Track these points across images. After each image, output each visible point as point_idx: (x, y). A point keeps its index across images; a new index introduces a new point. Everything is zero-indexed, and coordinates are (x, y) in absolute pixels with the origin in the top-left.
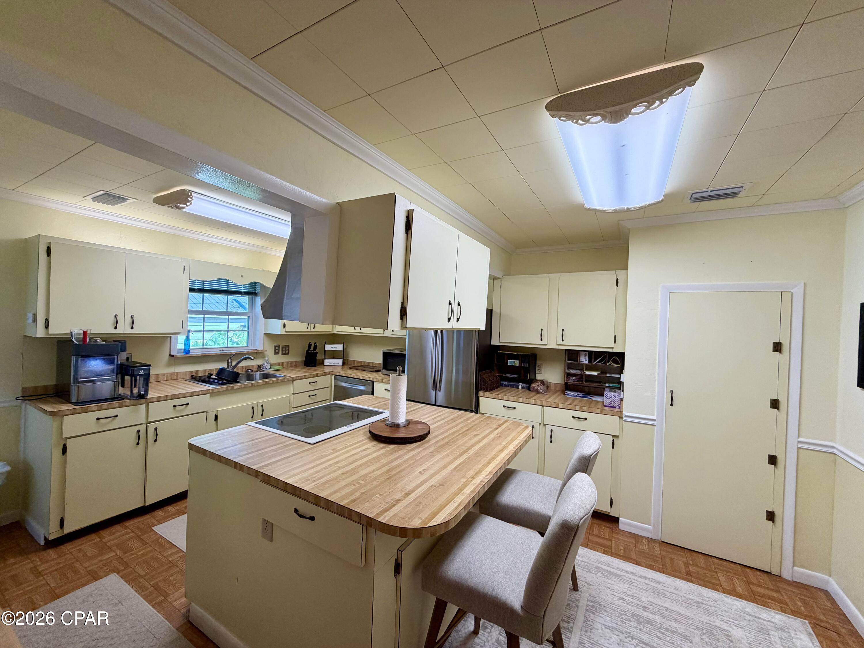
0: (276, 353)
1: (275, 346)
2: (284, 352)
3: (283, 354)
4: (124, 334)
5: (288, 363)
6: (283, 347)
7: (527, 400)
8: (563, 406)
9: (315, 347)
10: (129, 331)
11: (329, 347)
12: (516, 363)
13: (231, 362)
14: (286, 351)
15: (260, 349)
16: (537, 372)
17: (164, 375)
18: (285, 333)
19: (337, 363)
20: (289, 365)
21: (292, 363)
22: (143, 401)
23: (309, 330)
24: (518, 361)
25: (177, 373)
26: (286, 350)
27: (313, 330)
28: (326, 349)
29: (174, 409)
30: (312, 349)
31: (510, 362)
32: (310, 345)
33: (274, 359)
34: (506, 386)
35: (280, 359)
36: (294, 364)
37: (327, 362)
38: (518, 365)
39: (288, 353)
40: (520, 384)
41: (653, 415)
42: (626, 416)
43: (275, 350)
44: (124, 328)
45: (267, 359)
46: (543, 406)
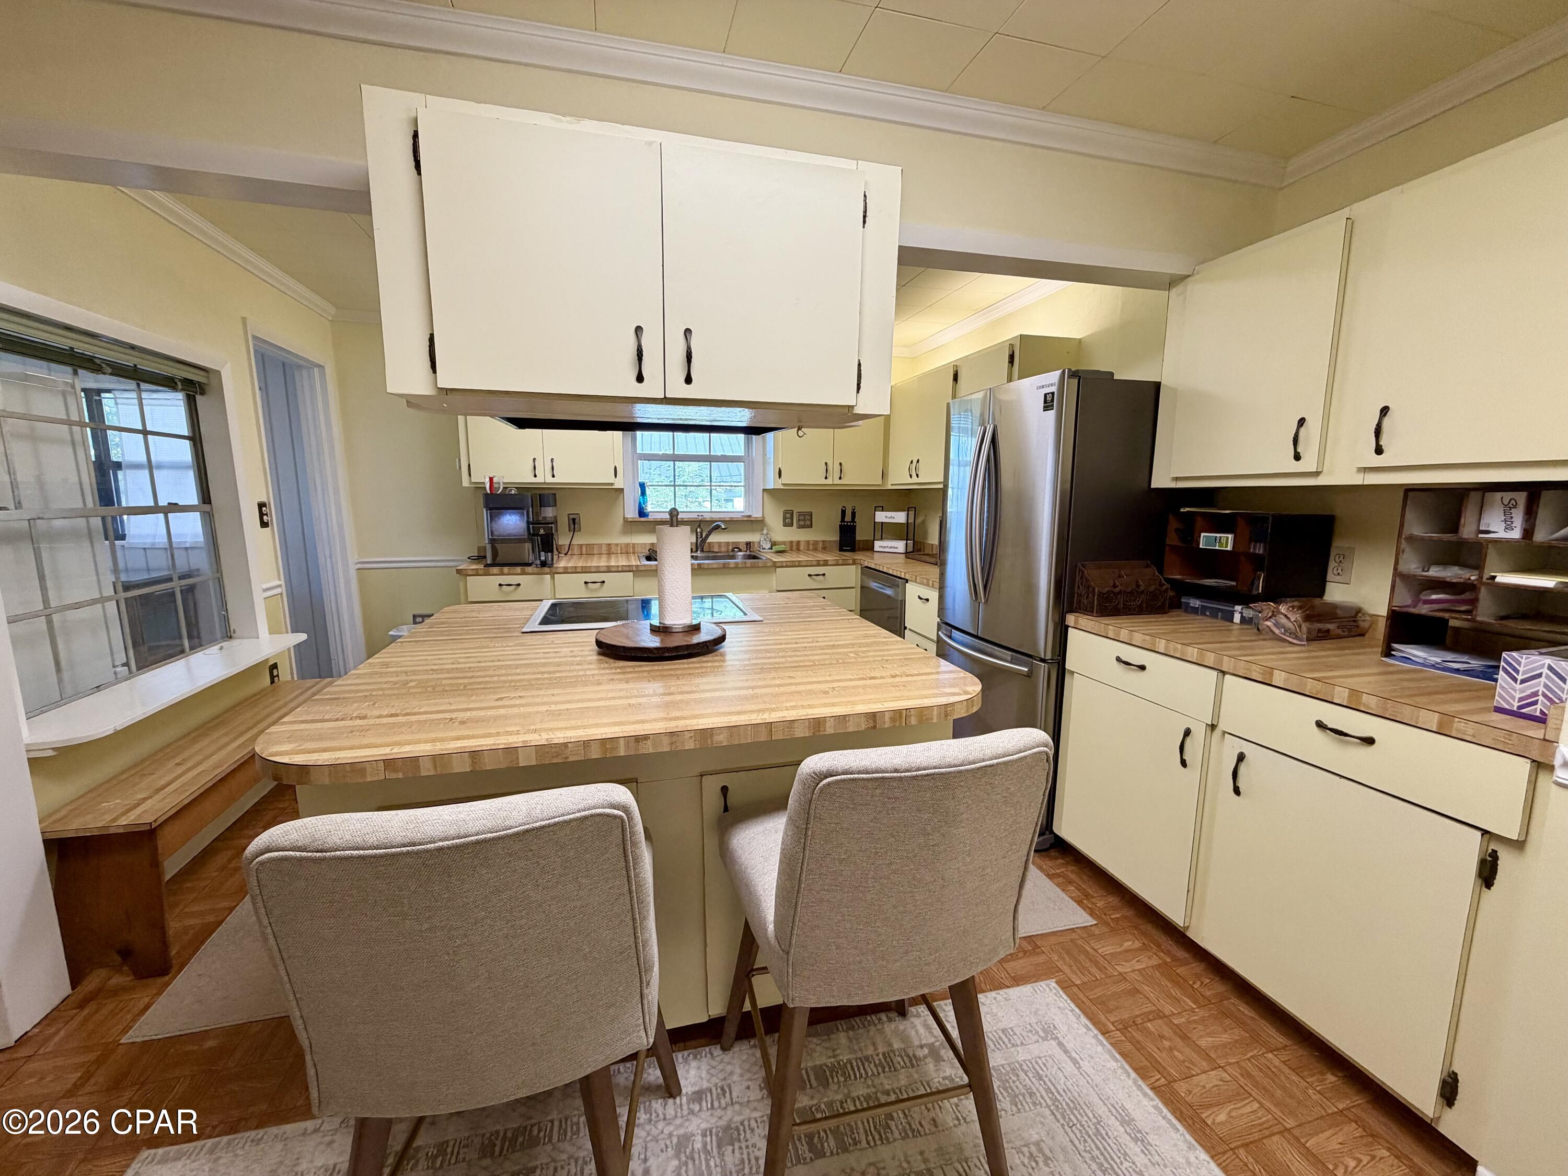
0: (785, 525)
1: (785, 513)
2: (802, 523)
3: (800, 527)
4: (545, 483)
5: (808, 542)
6: (800, 514)
7: (1179, 646)
8: (1286, 680)
9: (854, 514)
10: (550, 480)
11: (881, 517)
12: (1226, 542)
13: (701, 533)
14: (806, 521)
15: (757, 514)
16: (1330, 576)
17: (617, 545)
18: (782, 487)
19: (894, 548)
20: (811, 547)
21: (816, 543)
22: (546, 569)
23: (829, 481)
24: (1230, 536)
25: (634, 544)
26: (804, 520)
27: (838, 482)
28: (876, 521)
29: (587, 587)
30: (848, 518)
31: (1205, 540)
32: (843, 513)
33: (782, 534)
34: (1195, 611)
35: (794, 534)
36: (821, 545)
37: (878, 545)
38: (1229, 548)
39: (811, 526)
40: (1238, 608)
43: (785, 518)
44: (544, 477)
45: (765, 532)
46: (1224, 673)
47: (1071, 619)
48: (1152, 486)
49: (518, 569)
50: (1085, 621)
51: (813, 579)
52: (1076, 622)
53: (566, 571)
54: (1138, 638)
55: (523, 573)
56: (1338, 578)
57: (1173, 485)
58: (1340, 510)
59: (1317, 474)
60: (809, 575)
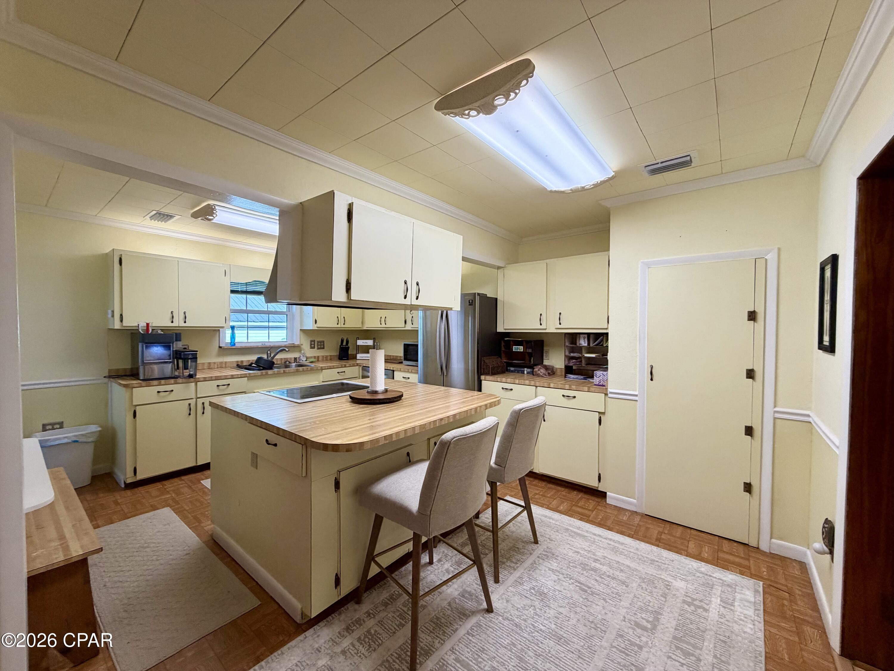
0: (311, 348)
1: (311, 341)
2: (319, 347)
3: (318, 349)
4: (179, 327)
5: (323, 356)
6: (318, 342)
7: (523, 381)
8: (554, 386)
9: (347, 342)
10: (182, 324)
11: (360, 342)
12: (521, 349)
13: (270, 354)
14: (321, 346)
15: (297, 343)
16: (544, 358)
17: (215, 363)
18: (317, 329)
19: (366, 357)
20: (325, 359)
21: (327, 357)
22: (192, 379)
23: (339, 326)
24: (522, 347)
25: (226, 362)
26: (321, 345)
27: (343, 326)
28: (358, 344)
29: (218, 388)
30: (344, 343)
31: (515, 348)
32: (342, 341)
33: (310, 353)
34: (512, 371)
35: (316, 353)
36: (329, 358)
37: (359, 356)
38: (522, 351)
39: (323, 348)
40: (526, 369)
41: (636, 391)
42: (611, 393)
43: (311, 344)
44: (178, 322)
45: (303, 352)
46: (536, 387)
47: (483, 377)
48: (498, 331)
49: (172, 381)
50: (488, 377)
51: (340, 374)
52: (485, 378)
53: (205, 380)
54: (509, 380)
55: (176, 383)
56: (546, 358)
57: (504, 331)
58: (545, 339)
59: (546, 329)
60: (338, 373)
